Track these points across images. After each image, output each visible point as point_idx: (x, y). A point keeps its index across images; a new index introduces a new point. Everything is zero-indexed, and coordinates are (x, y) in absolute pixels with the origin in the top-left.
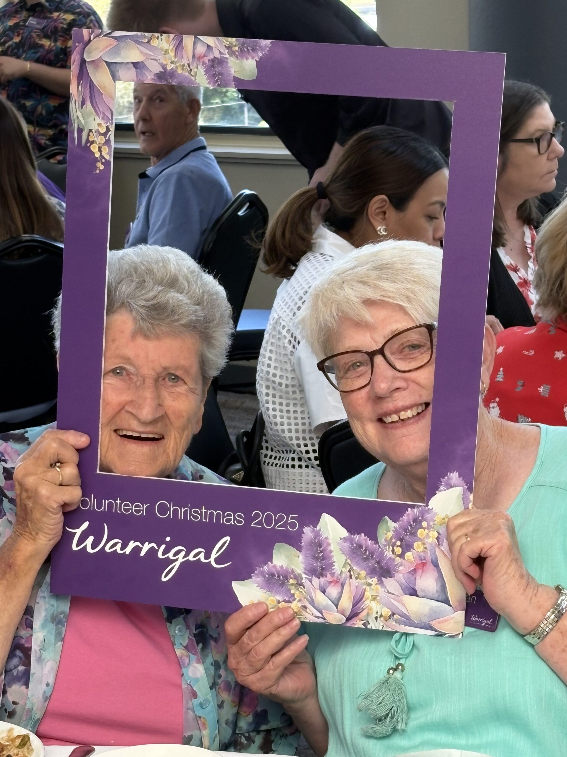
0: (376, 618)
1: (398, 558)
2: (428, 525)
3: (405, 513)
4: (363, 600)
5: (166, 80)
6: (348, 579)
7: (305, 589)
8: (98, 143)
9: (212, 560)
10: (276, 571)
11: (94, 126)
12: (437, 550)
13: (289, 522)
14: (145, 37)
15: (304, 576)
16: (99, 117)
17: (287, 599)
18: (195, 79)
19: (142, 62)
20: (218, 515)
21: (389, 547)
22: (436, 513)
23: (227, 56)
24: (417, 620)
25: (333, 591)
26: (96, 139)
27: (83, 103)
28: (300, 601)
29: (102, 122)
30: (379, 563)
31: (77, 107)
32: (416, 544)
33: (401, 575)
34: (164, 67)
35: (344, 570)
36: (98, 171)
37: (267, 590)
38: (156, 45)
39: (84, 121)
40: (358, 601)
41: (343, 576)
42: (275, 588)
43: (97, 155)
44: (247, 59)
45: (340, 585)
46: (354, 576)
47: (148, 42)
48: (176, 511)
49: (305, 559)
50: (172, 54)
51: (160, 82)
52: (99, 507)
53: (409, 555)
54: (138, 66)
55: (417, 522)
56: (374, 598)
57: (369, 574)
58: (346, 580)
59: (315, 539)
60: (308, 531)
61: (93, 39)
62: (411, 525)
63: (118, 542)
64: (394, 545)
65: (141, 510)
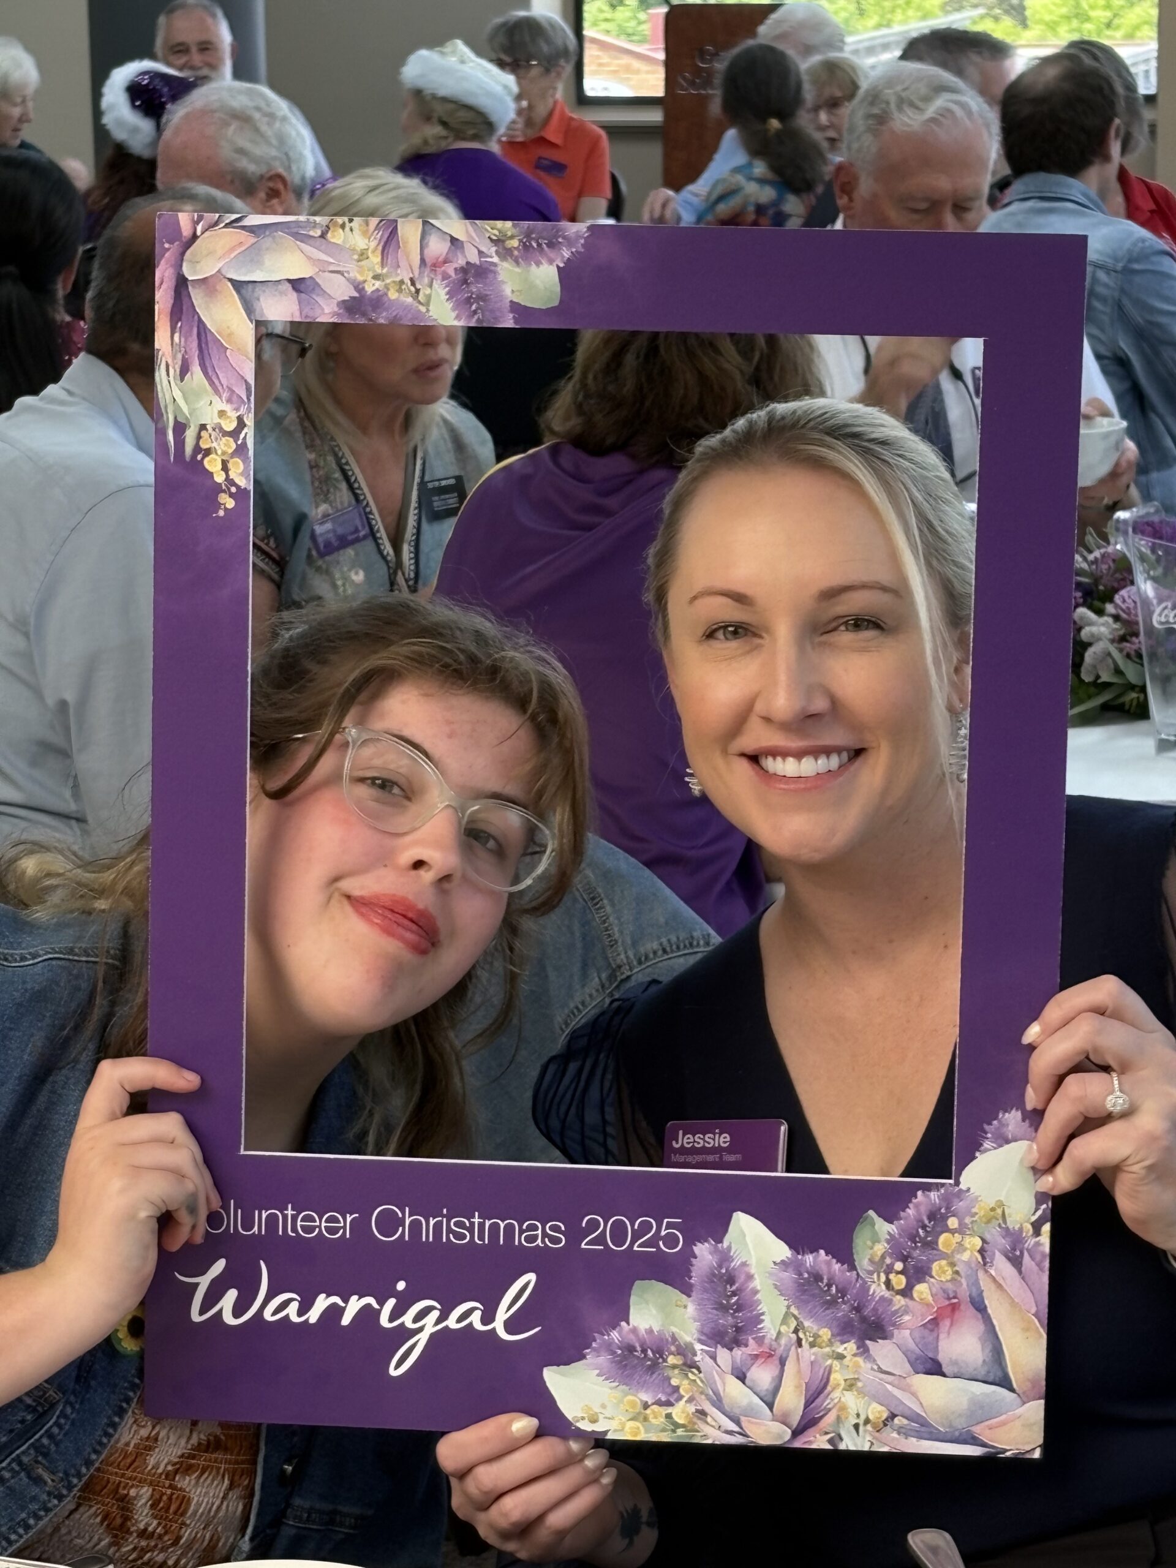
0: (856, 1427)
1: (899, 1297)
2: (960, 1224)
3: (910, 1201)
4: (826, 1392)
5: (364, 314)
6: (793, 1348)
7: (701, 1375)
8: (219, 452)
9: (498, 1325)
10: (639, 1340)
11: (210, 417)
12: (981, 1274)
13: (663, 1233)
14: (315, 225)
15: (698, 1347)
16: (220, 397)
17: (664, 1399)
18: (428, 311)
19: (311, 278)
20: (509, 1229)
21: (879, 1276)
22: (977, 1197)
23: (495, 259)
24: (943, 1426)
25: (762, 1375)
26: (215, 445)
27: (184, 370)
28: (690, 1400)
29: (227, 407)
30: (858, 1309)
31: (171, 379)
32: (935, 1266)
33: (908, 1332)
34: (359, 287)
35: (784, 1329)
36: (221, 513)
37: (619, 1382)
38: (339, 242)
39: (189, 408)
40: (816, 1393)
41: (783, 1341)
42: (636, 1377)
43: (220, 478)
44: (538, 264)
45: (777, 1362)
46: (807, 1340)
47: (323, 236)
48: (415, 1225)
49: (701, 1309)
50: (376, 259)
51: (352, 319)
52: (248, 1226)
53: (921, 1290)
54: (302, 287)
55: (937, 1218)
56: (850, 1385)
57: (838, 1335)
58: (789, 1350)
59: (720, 1266)
60: (703, 1251)
61: (203, 233)
62: (924, 1227)
63: (292, 1300)
64: (889, 1270)
65: (340, 1228)
